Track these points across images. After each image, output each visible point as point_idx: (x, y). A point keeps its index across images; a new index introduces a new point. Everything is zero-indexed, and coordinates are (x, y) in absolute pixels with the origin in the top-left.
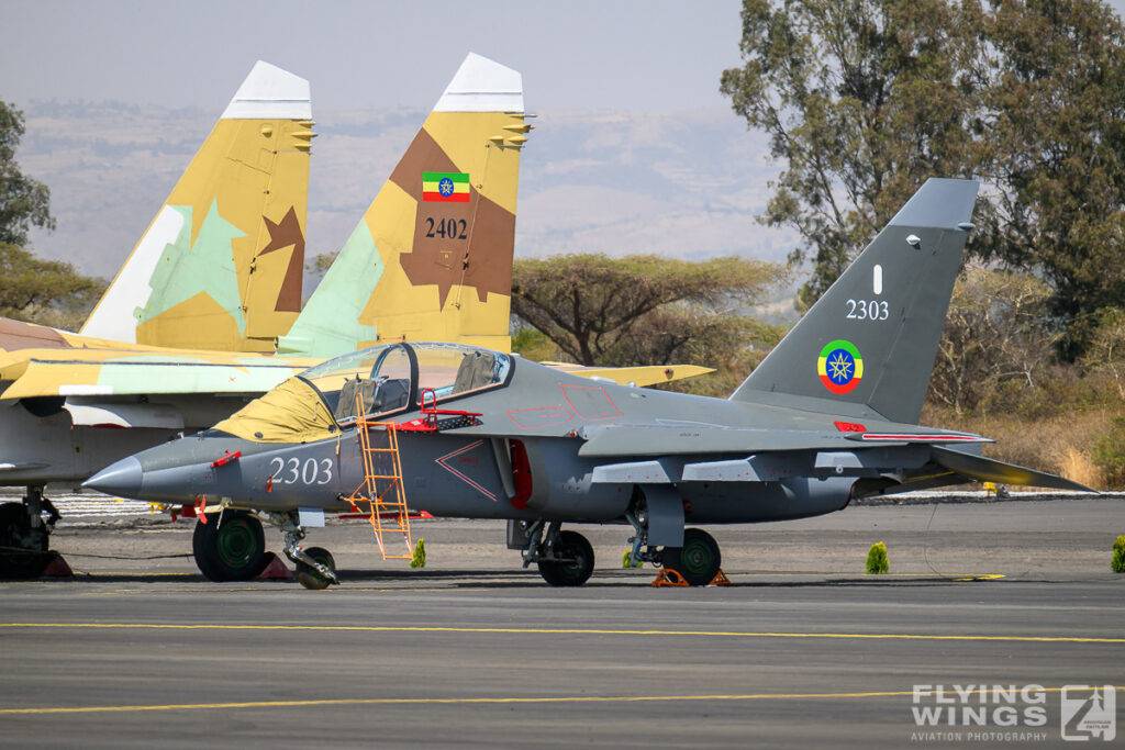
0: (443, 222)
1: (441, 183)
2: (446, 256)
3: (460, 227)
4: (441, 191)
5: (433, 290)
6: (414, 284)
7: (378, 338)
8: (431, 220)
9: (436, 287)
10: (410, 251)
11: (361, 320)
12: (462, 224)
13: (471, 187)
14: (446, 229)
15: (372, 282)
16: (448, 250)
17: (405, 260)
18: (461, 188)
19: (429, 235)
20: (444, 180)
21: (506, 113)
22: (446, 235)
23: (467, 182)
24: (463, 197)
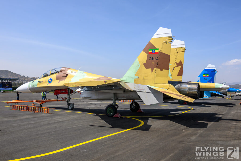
0: (153, 57)
1: (153, 51)
2: (153, 63)
3: (156, 58)
4: (152, 52)
5: (150, 69)
6: (146, 68)
7: (139, 78)
8: (150, 57)
9: (151, 69)
10: (146, 63)
11: (135, 75)
12: (157, 58)
13: (159, 51)
14: (153, 59)
15: (138, 68)
16: (154, 62)
17: (144, 64)
18: (156, 51)
19: (150, 60)
20: (153, 50)
21: (167, 37)
22: (153, 60)
23: (158, 50)
24: (157, 53)
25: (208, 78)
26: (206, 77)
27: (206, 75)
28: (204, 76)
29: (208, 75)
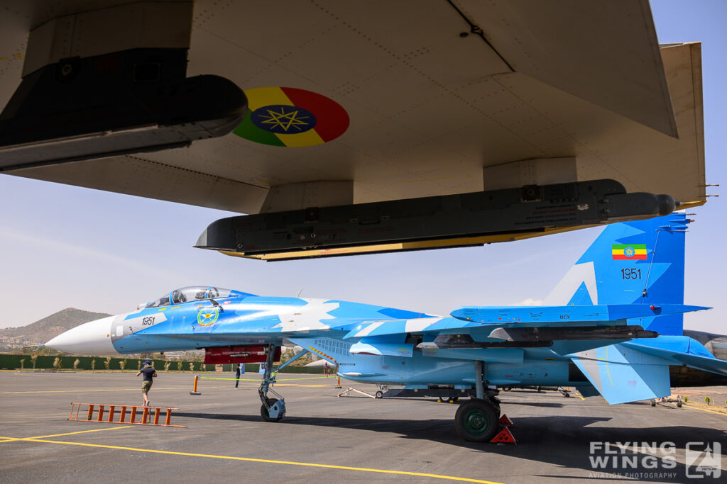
25: (645, 267)
26: (632, 264)
27: (629, 253)
28: (616, 257)
29: (642, 251)
